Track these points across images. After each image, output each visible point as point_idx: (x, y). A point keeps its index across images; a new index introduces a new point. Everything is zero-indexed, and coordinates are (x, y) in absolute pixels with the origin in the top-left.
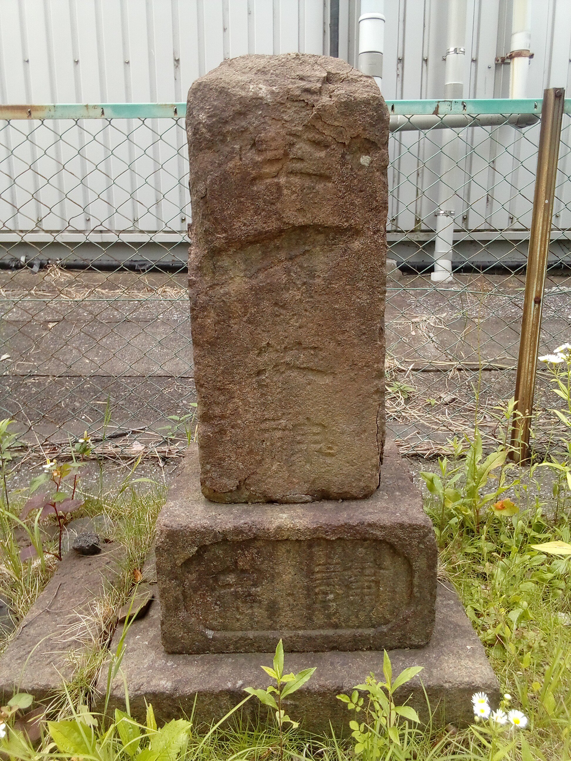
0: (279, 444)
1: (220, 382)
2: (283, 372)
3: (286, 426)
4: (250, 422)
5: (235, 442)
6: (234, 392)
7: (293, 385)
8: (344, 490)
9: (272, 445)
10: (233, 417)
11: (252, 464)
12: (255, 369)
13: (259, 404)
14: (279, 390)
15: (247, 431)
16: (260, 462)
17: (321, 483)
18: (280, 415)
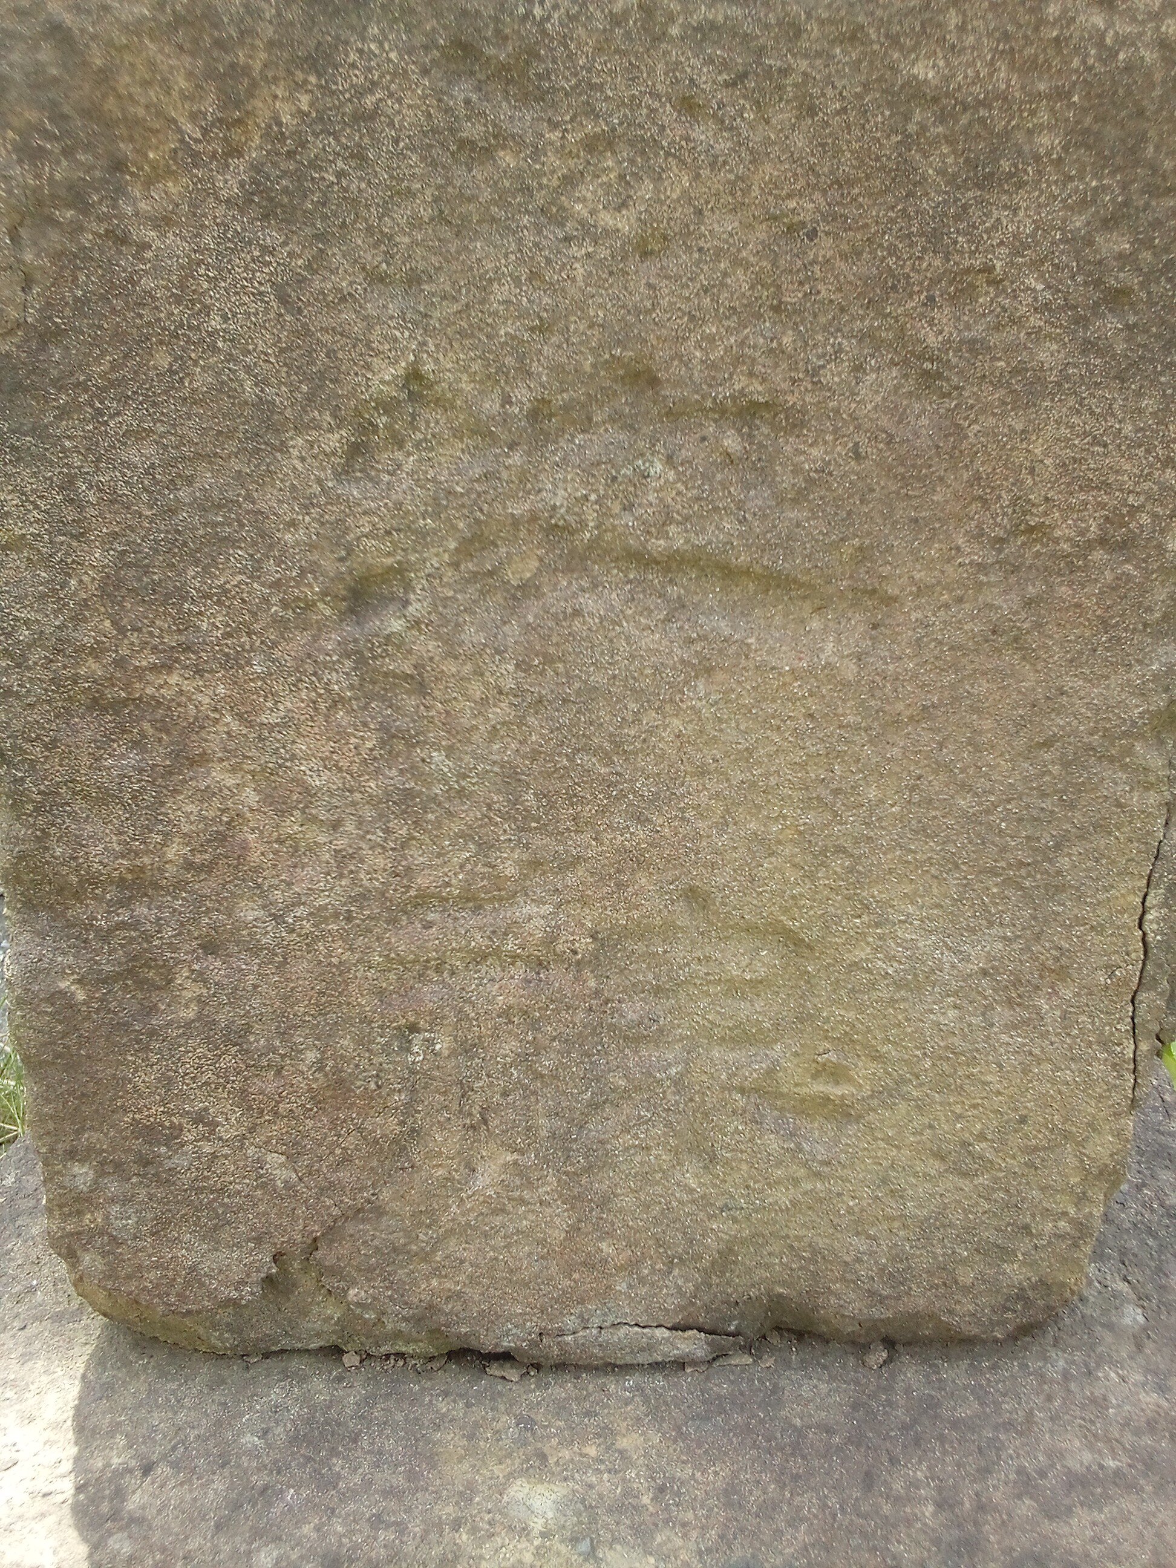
0: (509, 1047)
1: (97, 651)
2: (528, 589)
3: (550, 940)
4: (319, 915)
5: (237, 1037)
6: (198, 725)
7: (598, 679)
8: (906, 1305)
9: (466, 1049)
10: (208, 885)
11: (346, 1160)
12: (328, 564)
13: (371, 800)
14: (500, 711)
15: (301, 967)
16: (399, 1147)
17: (767, 1266)
18: (510, 869)
